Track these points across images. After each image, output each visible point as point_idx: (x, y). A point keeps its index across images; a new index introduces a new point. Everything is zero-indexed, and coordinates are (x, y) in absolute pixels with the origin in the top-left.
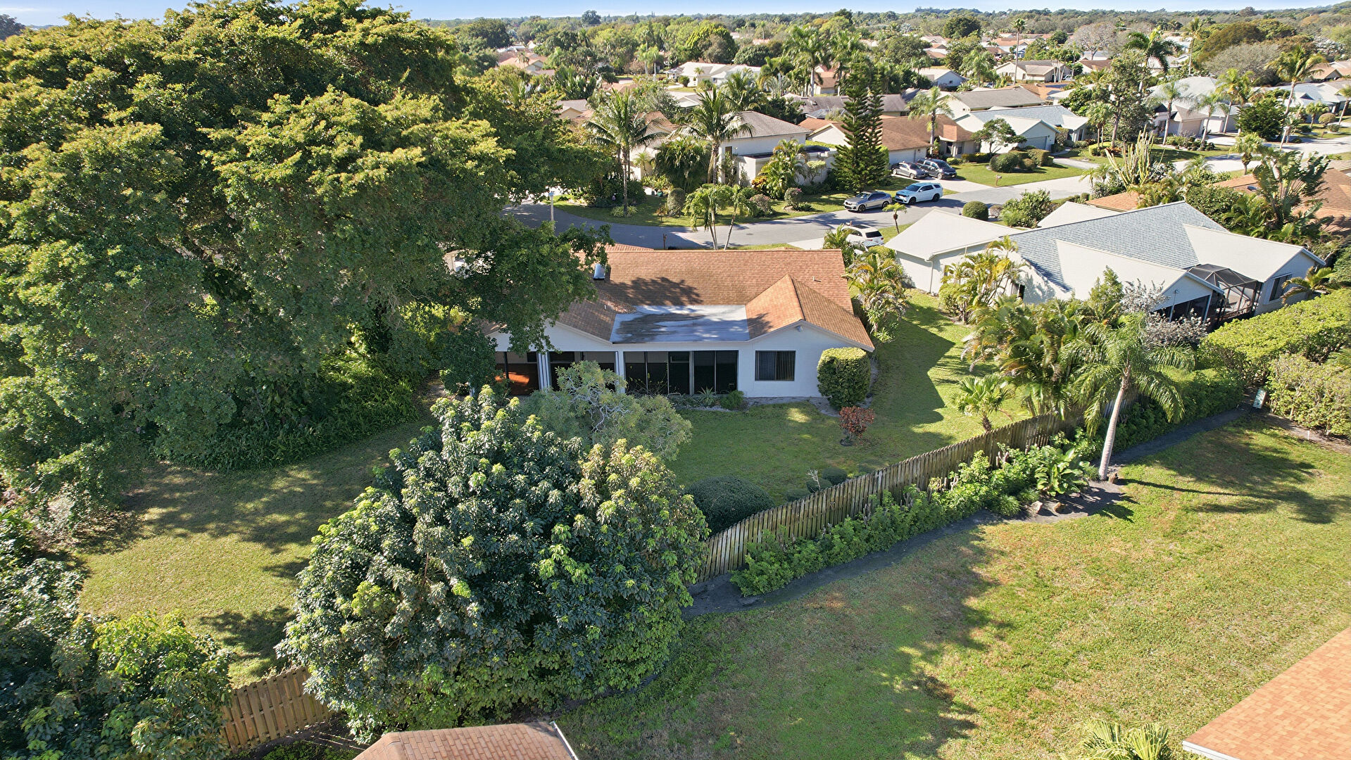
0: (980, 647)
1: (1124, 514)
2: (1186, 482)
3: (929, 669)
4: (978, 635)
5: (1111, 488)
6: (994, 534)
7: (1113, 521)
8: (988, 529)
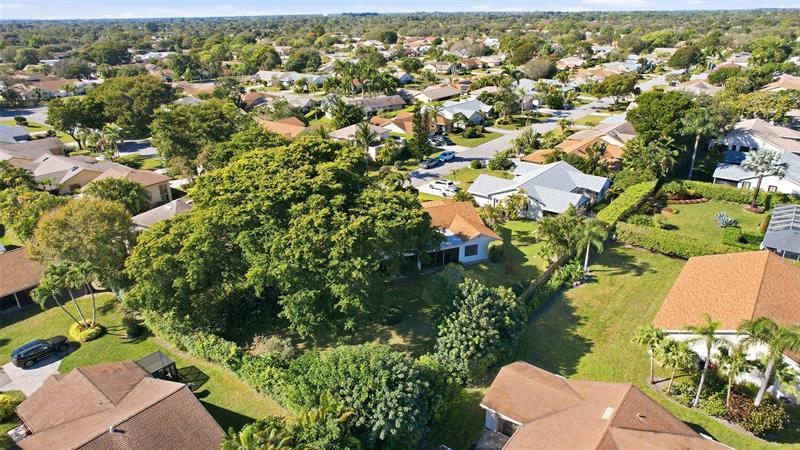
0: (584, 324)
1: (596, 281)
2: (606, 268)
3: (575, 333)
4: (582, 321)
5: (589, 274)
6: (568, 294)
7: (595, 284)
8: (566, 293)
